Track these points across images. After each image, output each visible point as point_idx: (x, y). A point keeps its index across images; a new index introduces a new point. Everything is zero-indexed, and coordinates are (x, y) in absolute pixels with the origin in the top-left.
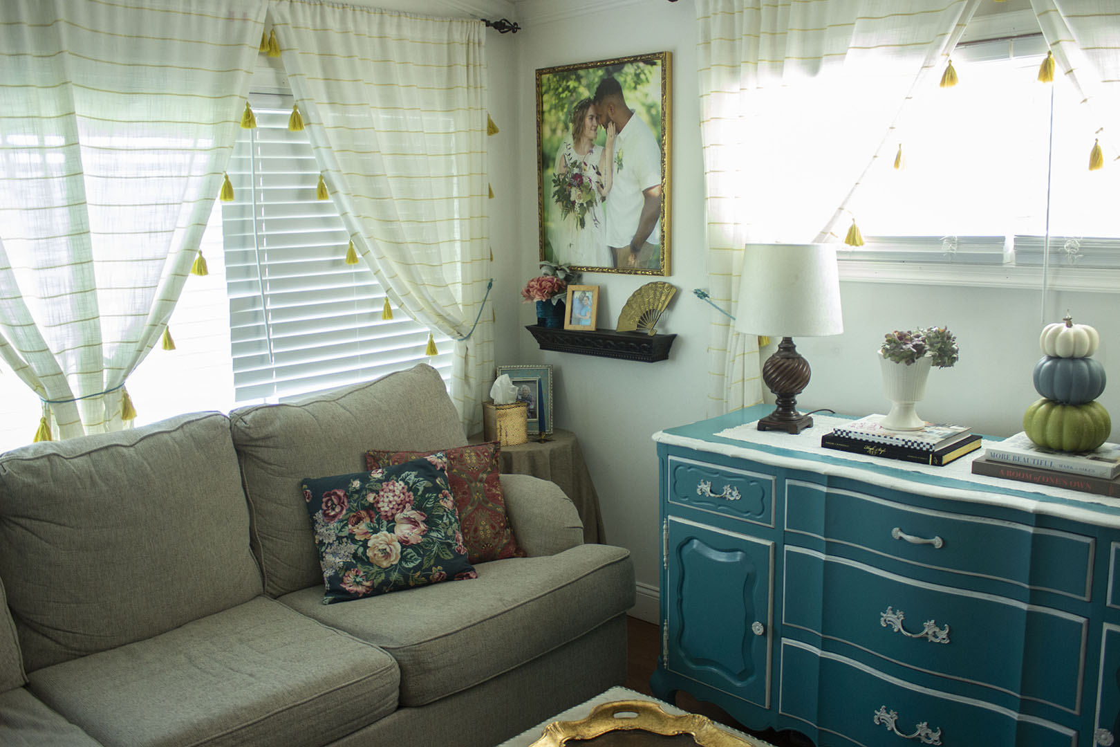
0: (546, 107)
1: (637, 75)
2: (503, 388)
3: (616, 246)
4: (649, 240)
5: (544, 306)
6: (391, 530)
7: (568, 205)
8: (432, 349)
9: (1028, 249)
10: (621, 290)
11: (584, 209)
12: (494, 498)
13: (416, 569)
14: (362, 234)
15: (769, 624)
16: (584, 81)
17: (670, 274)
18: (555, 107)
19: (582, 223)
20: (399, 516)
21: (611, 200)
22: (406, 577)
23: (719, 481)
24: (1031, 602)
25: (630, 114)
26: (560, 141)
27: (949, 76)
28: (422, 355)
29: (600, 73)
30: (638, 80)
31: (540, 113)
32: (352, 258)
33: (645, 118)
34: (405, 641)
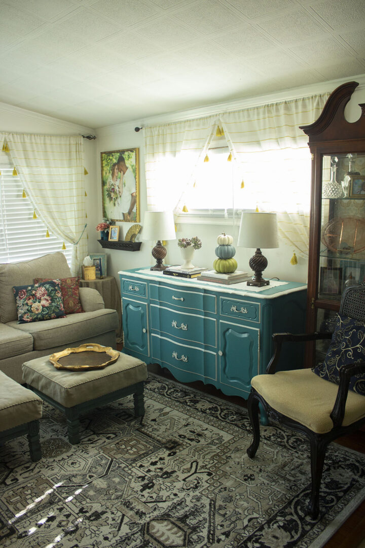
0: (104, 165)
1: (129, 155)
2: (87, 261)
3: (124, 213)
4: (133, 211)
5: (103, 233)
6: (39, 302)
7: (111, 199)
8: (64, 247)
9: (230, 212)
10: (126, 227)
11: (115, 200)
12: (76, 294)
13: (46, 314)
14: (38, 209)
15: (148, 329)
16: (114, 157)
17: (140, 222)
18: (106, 165)
19: (115, 205)
20: (42, 298)
21: (122, 197)
22: (43, 317)
23: (134, 285)
24: (205, 316)
25: (127, 168)
26: (108, 176)
27: (207, 159)
28: (61, 250)
29: (118, 154)
30: (129, 158)
31: (102, 167)
32: (35, 217)
33: (131, 170)
34: (36, 331)
